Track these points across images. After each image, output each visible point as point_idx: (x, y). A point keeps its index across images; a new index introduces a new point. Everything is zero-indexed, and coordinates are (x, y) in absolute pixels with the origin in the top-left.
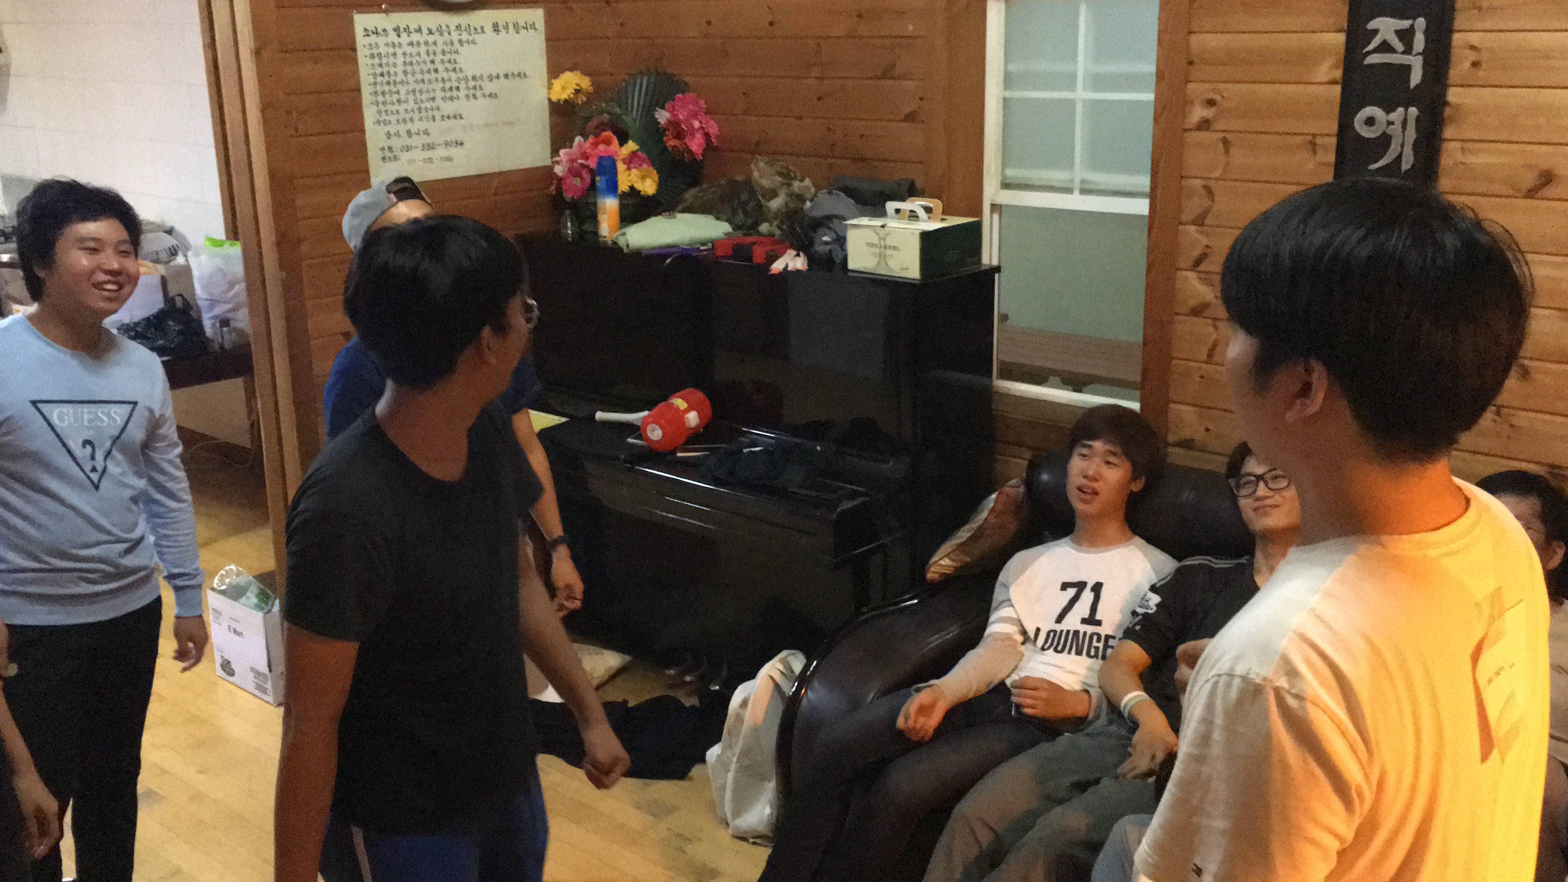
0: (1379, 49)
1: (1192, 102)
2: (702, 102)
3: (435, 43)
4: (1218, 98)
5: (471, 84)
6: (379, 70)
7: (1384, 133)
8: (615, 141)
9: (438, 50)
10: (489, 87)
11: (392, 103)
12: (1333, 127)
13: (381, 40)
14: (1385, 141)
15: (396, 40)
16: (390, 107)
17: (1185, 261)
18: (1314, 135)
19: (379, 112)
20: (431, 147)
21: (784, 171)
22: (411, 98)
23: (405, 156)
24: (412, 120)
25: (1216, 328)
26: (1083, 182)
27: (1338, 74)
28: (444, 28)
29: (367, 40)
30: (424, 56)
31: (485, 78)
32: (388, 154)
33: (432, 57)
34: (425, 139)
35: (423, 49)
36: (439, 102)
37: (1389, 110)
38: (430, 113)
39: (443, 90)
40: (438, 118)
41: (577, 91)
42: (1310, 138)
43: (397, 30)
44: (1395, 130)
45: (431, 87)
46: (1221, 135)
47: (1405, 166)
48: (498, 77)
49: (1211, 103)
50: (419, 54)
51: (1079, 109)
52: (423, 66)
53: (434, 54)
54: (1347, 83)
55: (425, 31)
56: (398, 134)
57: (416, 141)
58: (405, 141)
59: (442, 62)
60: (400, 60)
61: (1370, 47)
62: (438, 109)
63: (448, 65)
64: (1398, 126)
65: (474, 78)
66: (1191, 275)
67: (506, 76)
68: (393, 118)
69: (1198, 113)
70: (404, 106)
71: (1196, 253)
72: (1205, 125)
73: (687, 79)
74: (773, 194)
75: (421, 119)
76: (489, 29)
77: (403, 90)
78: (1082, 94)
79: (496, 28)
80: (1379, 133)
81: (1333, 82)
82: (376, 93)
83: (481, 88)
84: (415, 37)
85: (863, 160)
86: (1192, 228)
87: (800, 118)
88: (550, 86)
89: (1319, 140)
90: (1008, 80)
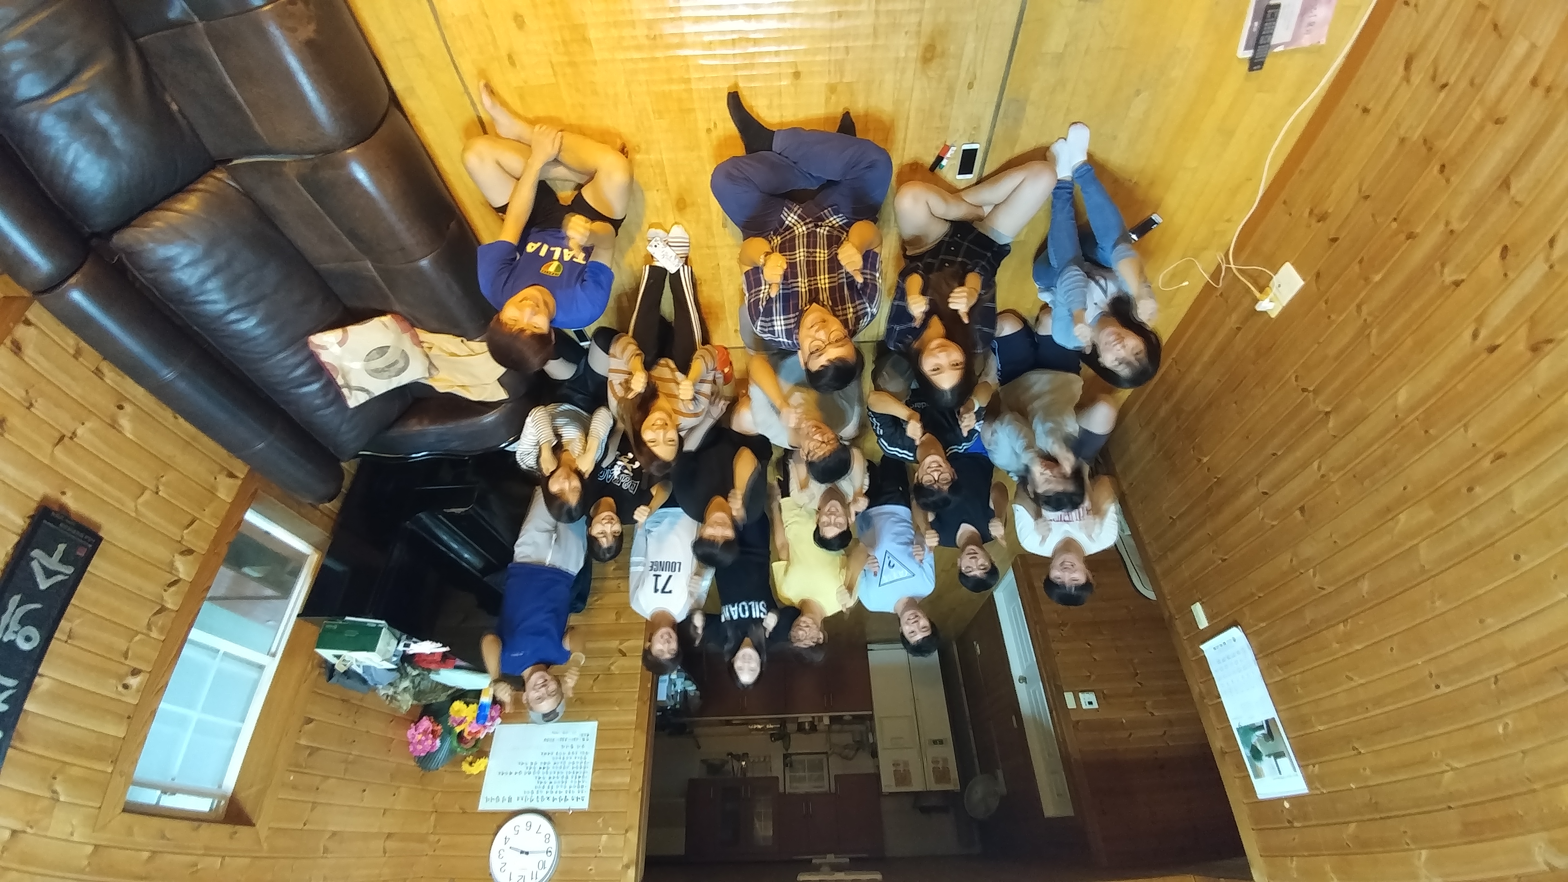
0: (7, 688)
1: (138, 691)
2: (411, 749)
3: (547, 792)
4: (120, 688)
5: (532, 770)
6: (581, 779)
7: (23, 627)
8: (465, 734)
9: (546, 788)
10: (523, 768)
11: (577, 762)
12: (54, 644)
13: (576, 795)
14: (23, 622)
15: (568, 794)
16: (579, 761)
17: (183, 588)
18: (66, 642)
19: (585, 758)
20: (562, 739)
21: (394, 701)
22: (567, 765)
23: (577, 736)
24: (569, 753)
25: (182, 538)
26: (215, 658)
27: (37, 680)
28: (540, 800)
29: (583, 795)
30: (555, 786)
31: (523, 773)
32: (586, 738)
33: (551, 785)
34: (564, 743)
35: (554, 790)
36: (552, 763)
37: (12, 643)
38: (558, 756)
39: (548, 768)
40: (554, 754)
41: (471, 764)
42: (69, 641)
43: (566, 799)
44: (14, 626)
45: (555, 770)
46: (127, 662)
47: (16, 598)
48: (516, 773)
49: (126, 687)
50: (557, 787)
51: (200, 706)
52: (557, 780)
53: (549, 788)
54: (34, 673)
55: (551, 799)
56: (578, 747)
57: (569, 743)
58: (575, 744)
59: (545, 783)
60: (568, 785)
61: (10, 692)
62: (553, 758)
63: (543, 781)
64: (11, 629)
65: (529, 773)
66: (181, 576)
67: (511, 773)
68: (579, 755)
69: (134, 682)
70: (572, 761)
71: (173, 589)
72: (135, 672)
73: (413, 763)
74: (405, 689)
75: (564, 754)
76: (514, 799)
77: (570, 769)
78: (194, 715)
79: (510, 800)
80: (26, 628)
81: (41, 675)
82: (585, 768)
83: (527, 768)
84: (557, 796)
85: (343, 700)
86: (169, 606)
87: (368, 732)
88: (486, 767)
89: (65, 638)
90: (237, 734)
